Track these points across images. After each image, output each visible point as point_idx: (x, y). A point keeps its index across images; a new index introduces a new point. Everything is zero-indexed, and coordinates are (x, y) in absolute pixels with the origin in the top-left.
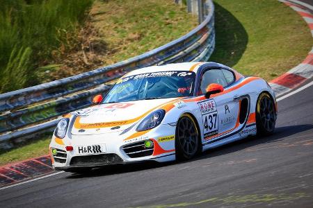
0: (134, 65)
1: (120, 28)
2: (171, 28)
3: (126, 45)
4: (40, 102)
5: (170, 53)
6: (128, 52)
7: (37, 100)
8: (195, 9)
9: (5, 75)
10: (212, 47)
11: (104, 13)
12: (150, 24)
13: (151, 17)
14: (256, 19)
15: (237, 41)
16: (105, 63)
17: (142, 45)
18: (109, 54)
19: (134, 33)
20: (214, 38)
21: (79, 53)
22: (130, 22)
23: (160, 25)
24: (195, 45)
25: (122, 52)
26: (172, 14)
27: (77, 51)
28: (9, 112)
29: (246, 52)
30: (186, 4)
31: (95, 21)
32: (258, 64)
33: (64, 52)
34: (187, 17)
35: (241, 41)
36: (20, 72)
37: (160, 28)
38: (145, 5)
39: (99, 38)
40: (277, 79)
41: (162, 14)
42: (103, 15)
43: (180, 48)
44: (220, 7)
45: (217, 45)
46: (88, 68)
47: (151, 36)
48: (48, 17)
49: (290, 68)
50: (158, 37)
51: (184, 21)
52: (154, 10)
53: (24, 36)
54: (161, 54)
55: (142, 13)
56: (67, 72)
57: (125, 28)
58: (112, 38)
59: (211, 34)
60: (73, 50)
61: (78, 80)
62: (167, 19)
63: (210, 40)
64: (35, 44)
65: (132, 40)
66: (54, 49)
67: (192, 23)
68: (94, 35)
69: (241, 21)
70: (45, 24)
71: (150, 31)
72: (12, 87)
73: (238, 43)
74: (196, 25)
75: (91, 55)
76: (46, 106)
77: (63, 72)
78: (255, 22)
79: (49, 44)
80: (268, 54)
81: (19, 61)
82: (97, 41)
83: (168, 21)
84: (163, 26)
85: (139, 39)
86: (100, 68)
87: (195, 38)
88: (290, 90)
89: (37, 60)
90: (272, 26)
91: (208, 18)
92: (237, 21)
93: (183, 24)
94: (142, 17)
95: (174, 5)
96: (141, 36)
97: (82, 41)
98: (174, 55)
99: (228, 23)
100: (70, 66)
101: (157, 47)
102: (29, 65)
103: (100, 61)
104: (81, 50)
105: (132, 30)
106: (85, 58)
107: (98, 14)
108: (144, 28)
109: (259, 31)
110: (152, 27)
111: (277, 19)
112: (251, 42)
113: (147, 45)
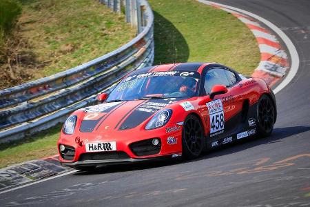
1: (51, 39)
2: (107, 39)
3: (57, 58)
5: (102, 68)
6: (59, 66)
8: (134, 19)
10: (150, 62)
11: (35, 22)
12: (84, 34)
13: (86, 27)
14: (200, 32)
15: (177, 55)
16: (33, 77)
17: (74, 58)
18: (38, 67)
19: (67, 45)
20: (153, 52)
21: (5, 66)
22: (62, 32)
23: (96, 37)
24: (130, 59)
25: (53, 65)
27: (2, 63)
30: (124, 13)
31: (23, 31)
34: (126, 28)
35: (182, 55)
37: (95, 40)
38: (81, 13)
39: (28, 50)
41: (98, 23)
42: (34, 24)
43: (113, 62)
44: (162, 17)
46: (15, 83)
47: (85, 48)
50: (93, 49)
51: (121, 32)
52: (89, 19)
54: (92, 69)
55: (76, 23)
57: (57, 38)
58: (42, 50)
59: (149, 47)
62: (103, 30)
63: (147, 54)
65: (64, 53)
67: (130, 34)
68: (22, 46)
69: (182, 33)
71: (84, 43)
74: (134, 37)
75: (18, 68)
78: (199, 35)
83: (104, 32)
84: (98, 37)
85: (72, 51)
86: (27, 83)
87: (131, 51)
90: (217, 39)
91: (146, 29)
92: (179, 33)
93: (120, 35)
94: (76, 27)
95: (112, 13)
96: (75, 47)
97: (8, 53)
98: (106, 70)
101: (90, 60)
103: (28, 76)
104: (7, 63)
105: (65, 41)
106: (11, 72)
107: (28, 23)
108: (78, 39)
109: (203, 44)
110: (86, 38)
111: (223, 31)
112: (193, 56)
113: (80, 58)
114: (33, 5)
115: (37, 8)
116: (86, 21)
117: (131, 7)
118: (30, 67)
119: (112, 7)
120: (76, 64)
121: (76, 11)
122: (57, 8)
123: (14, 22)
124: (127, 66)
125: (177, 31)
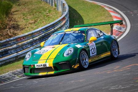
1: (25, 18)
2: (49, 18)
3: (28, 26)
5: (47, 30)
6: (29, 29)
8: (60, 9)
10: (67, 27)
11: (18, 11)
13: (40, 12)
14: (88, 14)
15: (79, 24)
16: (18, 34)
17: (36, 26)
18: (20, 30)
19: (32, 20)
20: (69, 22)
21: (6, 30)
22: (30, 15)
24: (59, 26)
25: (26, 29)
27: (5, 28)
30: (56, 7)
31: (14, 15)
34: (57, 13)
38: (37, 7)
39: (15, 23)
41: (45, 11)
43: (52, 27)
46: (11, 37)
47: (40, 22)
50: (43, 22)
51: (55, 14)
52: (41, 9)
55: (36, 11)
57: (28, 18)
58: (22, 23)
59: (67, 21)
60: (3, 28)
62: (47, 14)
63: (66, 23)
65: (31, 24)
68: (13, 21)
71: (39, 19)
74: (60, 16)
75: (12, 31)
83: (47, 15)
84: (45, 17)
85: (34, 23)
86: (16, 37)
87: (59, 22)
90: (96, 17)
91: (66, 13)
92: (79, 14)
93: (54, 16)
94: (36, 13)
95: (51, 7)
96: (35, 21)
99: (76, 15)
100: (2, 36)
101: (42, 26)
103: (16, 34)
104: (7, 28)
106: (9, 32)
107: (15, 11)
108: (37, 18)
109: (90, 19)
110: (40, 17)
111: (98, 13)
113: (38, 26)
114: (17, 4)
115: (19, 5)
117: (59, 4)
118: (17, 30)
119: (51, 4)
120: (36, 29)
122: (27, 5)
123: (9, 11)
124: (58, 29)
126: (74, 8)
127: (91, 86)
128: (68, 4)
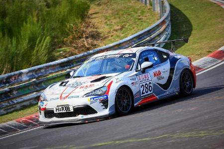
0: (117, 47)
1: (108, 23)
2: (142, 21)
3: (113, 34)
4: (55, 72)
5: (140, 38)
6: (114, 38)
7: (53, 71)
8: (158, 9)
9: (33, 55)
10: (168, 34)
12: (128, 19)
13: (129, 15)
14: (198, 15)
15: (185, 29)
16: (99, 46)
17: (123, 33)
18: (101, 40)
19: (118, 26)
20: (170, 28)
21: (82, 39)
22: (115, 18)
23: (135, 20)
24: (157, 33)
25: (110, 38)
26: (143, 12)
27: (80, 38)
28: (34, 80)
29: (191, 36)
30: (151, 5)
31: (92, 18)
32: (199, 44)
33: (72, 39)
34: (152, 14)
35: (188, 29)
36: (43, 53)
37: (135, 22)
38: (125, 7)
39: (95, 30)
40: (212, 54)
41: (136, 13)
42: (98, 14)
43: (147, 35)
44: (174, 7)
45: (172, 32)
46: (88, 49)
47: (129, 27)
48: (61, 16)
49: (220, 47)
50: (134, 28)
51: (150, 17)
52: (131, 10)
53: (46, 29)
55: (123, 12)
56: (74, 52)
57: (112, 22)
58: (103, 29)
59: (168, 25)
60: (78, 37)
61: (80, 57)
62: (139, 16)
63: (167, 29)
64: (53, 34)
65: (116, 31)
66: (65, 37)
67: (156, 18)
68: (91, 27)
69: (188, 16)
70: (59, 21)
71: (128, 24)
72: (38, 63)
73: (186, 31)
74: (158, 20)
75: (90, 40)
76: (59, 75)
77: (72, 52)
78: (197, 17)
79: (62, 34)
80: (206, 38)
81: (42, 46)
82: (93, 31)
84: (137, 21)
85: (121, 29)
87: (158, 28)
88: (220, 61)
89: (55, 45)
90: (209, 19)
91: (166, 15)
92: (186, 16)
93: (150, 19)
94: (123, 15)
95: (144, 6)
96: (122, 27)
97: (84, 32)
98: (143, 39)
99: (180, 18)
100: (76, 49)
101: (132, 34)
102: (49, 48)
103: (96, 45)
104: (83, 37)
105: (117, 24)
106: (85, 43)
107: (94, 14)
108: (124, 22)
109: (200, 22)
110: (129, 21)
111: (212, 14)
112: (195, 30)
113: (127, 33)
114: (97, 3)
115: (99, 5)
116: (128, 11)
117: (155, 2)
118: (97, 40)
119: (144, 2)
121: (122, 5)
122: (111, 4)
123: (86, 13)
124: (156, 37)
125: (184, 15)
126: (177, 7)
127: (207, 117)
128: (168, 2)
